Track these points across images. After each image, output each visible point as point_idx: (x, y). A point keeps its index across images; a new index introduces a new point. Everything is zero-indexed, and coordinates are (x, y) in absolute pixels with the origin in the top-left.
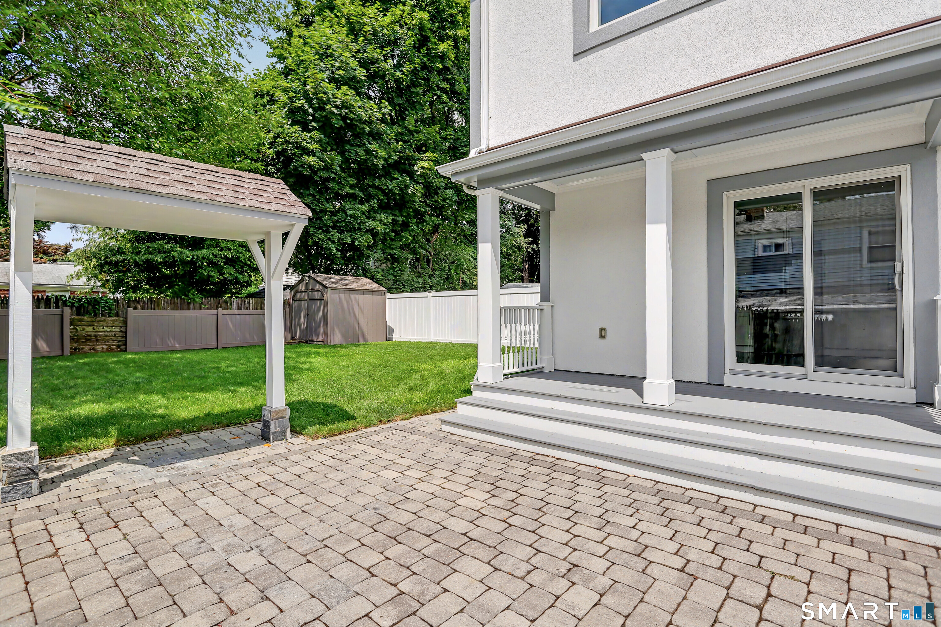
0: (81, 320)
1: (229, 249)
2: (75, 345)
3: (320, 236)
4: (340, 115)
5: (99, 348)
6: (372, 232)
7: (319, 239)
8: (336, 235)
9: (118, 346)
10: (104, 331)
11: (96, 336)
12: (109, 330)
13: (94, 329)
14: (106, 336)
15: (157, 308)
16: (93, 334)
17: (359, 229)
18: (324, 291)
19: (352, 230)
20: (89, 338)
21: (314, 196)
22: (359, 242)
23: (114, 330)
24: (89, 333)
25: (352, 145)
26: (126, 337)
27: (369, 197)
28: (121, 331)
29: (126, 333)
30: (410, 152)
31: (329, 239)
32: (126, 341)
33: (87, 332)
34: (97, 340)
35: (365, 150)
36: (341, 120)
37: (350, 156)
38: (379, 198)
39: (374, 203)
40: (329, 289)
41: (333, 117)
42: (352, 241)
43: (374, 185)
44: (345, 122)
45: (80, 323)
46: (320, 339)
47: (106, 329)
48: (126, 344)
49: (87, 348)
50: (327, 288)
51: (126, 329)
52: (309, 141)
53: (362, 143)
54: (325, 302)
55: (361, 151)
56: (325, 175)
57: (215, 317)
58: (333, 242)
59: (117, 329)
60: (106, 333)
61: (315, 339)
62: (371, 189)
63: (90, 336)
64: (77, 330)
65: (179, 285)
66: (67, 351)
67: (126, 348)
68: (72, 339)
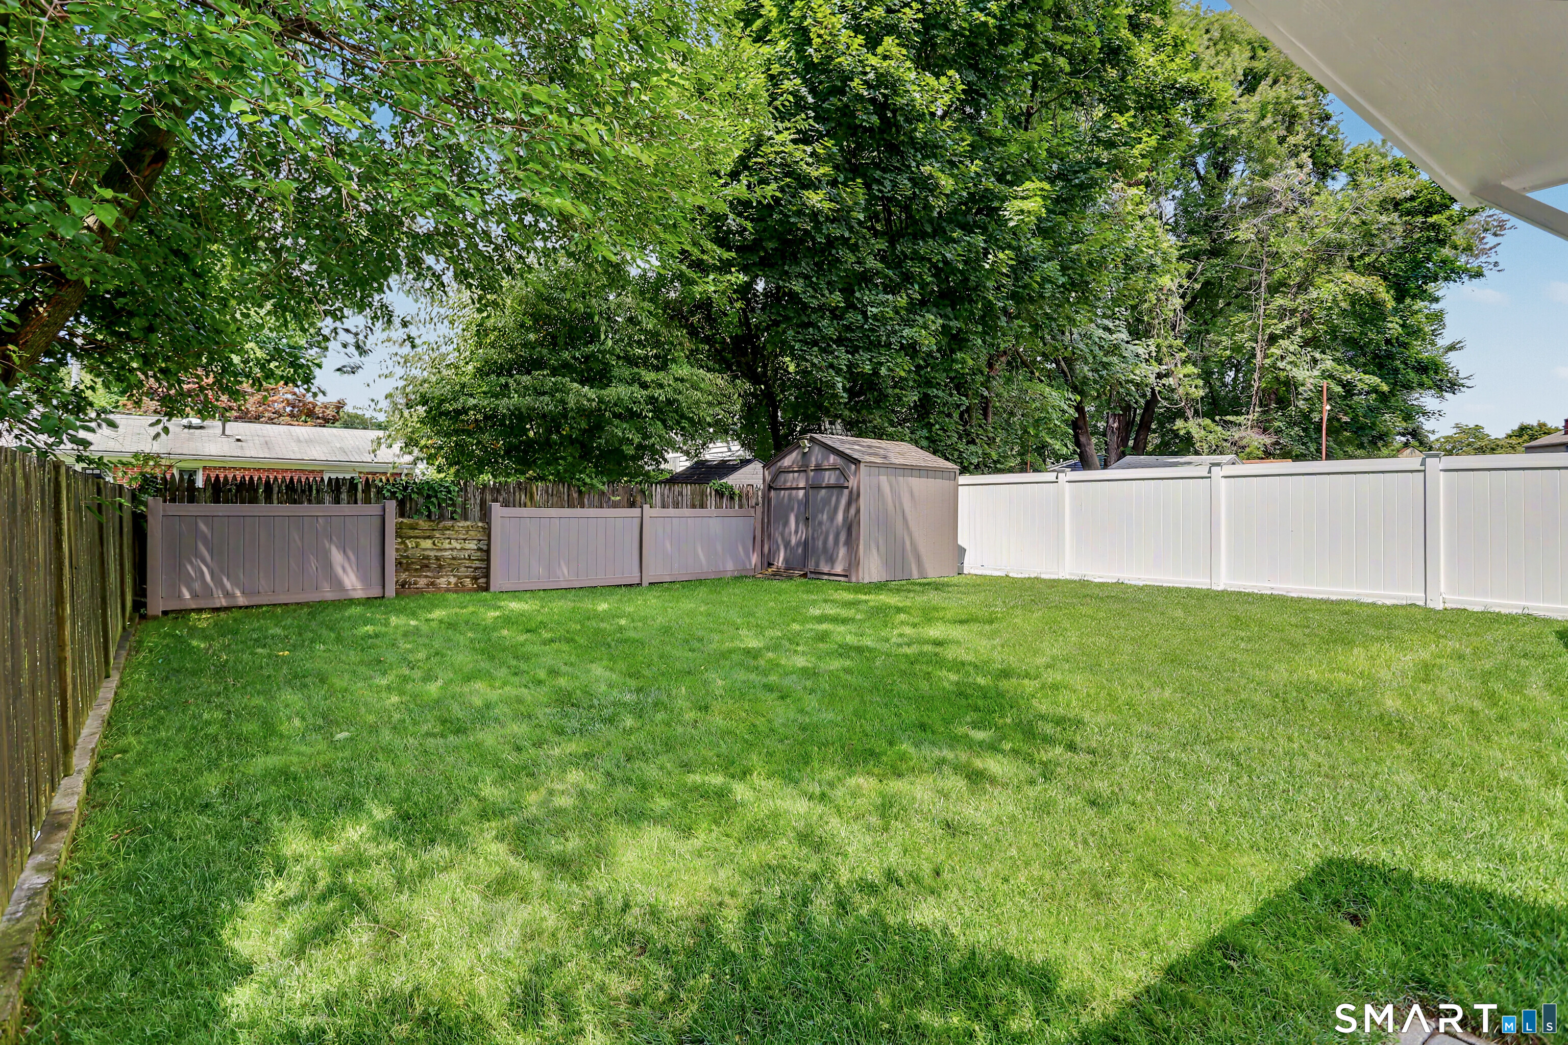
0: (413, 527)
1: (661, 386)
2: (404, 576)
3: (815, 361)
4: (873, 101)
5: (442, 582)
6: (911, 349)
7: (813, 365)
8: (843, 357)
9: (475, 579)
10: (452, 549)
11: (437, 558)
12: (459, 547)
13: (434, 544)
14: (454, 558)
15: (529, 503)
16: (432, 554)
17: (888, 345)
18: (849, 469)
19: (874, 345)
20: (426, 562)
21: (807, 277)
22: (889, 369)
23: (467, 546)
24: (426, 553)
25: (884, 170)
26: (488, 560)
27: (908, 278)
28: (479, 549)
29: (488, 552)
30: (990, 183)
31: (831, 366)
32: (488, 568)
33: (424, 550)
34: (440, 567)
35: (910, 179)
36: (875, 113)
37: (880, 191)
38: (923, 280)
39: (915, 291)
40: (862, 465)
41: (859, 106)
42: (873, 369)
43: (915, 252)
44: (882, 117)
45: (411, 533)
46: (838, 569)
47: (455, 544)
48: (487, 575)
49: (422, 582)
50: (856, 462)
51: (489, 545)
52: (811, 160)
53: (903, 164)
54: (851, 492)
55: (904, 181)
56: (836, 231)
57: (638, 521)
58: (838, 371)
59: (472, 545)
60: (455, 553)
61: (826, 569)
62: (910, 263)
63: (427, 558)
64: (407, 546)
65: (564, 458)
66: (391, 591)
67: (488, 583)
68: (399, 563)
